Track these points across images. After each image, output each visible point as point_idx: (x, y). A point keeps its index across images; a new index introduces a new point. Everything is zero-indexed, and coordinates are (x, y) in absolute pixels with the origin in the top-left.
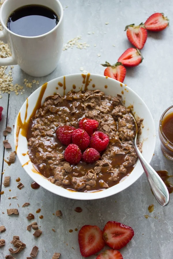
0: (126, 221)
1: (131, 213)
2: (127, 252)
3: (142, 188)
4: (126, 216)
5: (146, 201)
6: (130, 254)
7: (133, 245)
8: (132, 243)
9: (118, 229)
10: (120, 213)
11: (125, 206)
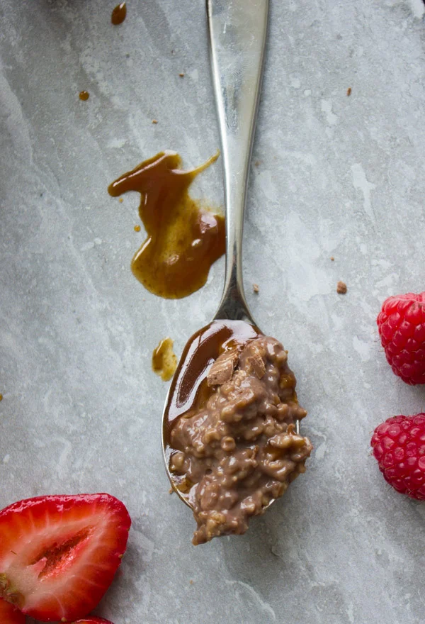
0: (78, 464)
1: (86, 418)
2: (132, 598)
3: (90, 281)
4: (68, 444)
5: (132, 337)
6: (146, 598)
7: (144, 558)
8: (140, 551)
9: (51, 530)
10: (39, 443)
11: (46, 399)
